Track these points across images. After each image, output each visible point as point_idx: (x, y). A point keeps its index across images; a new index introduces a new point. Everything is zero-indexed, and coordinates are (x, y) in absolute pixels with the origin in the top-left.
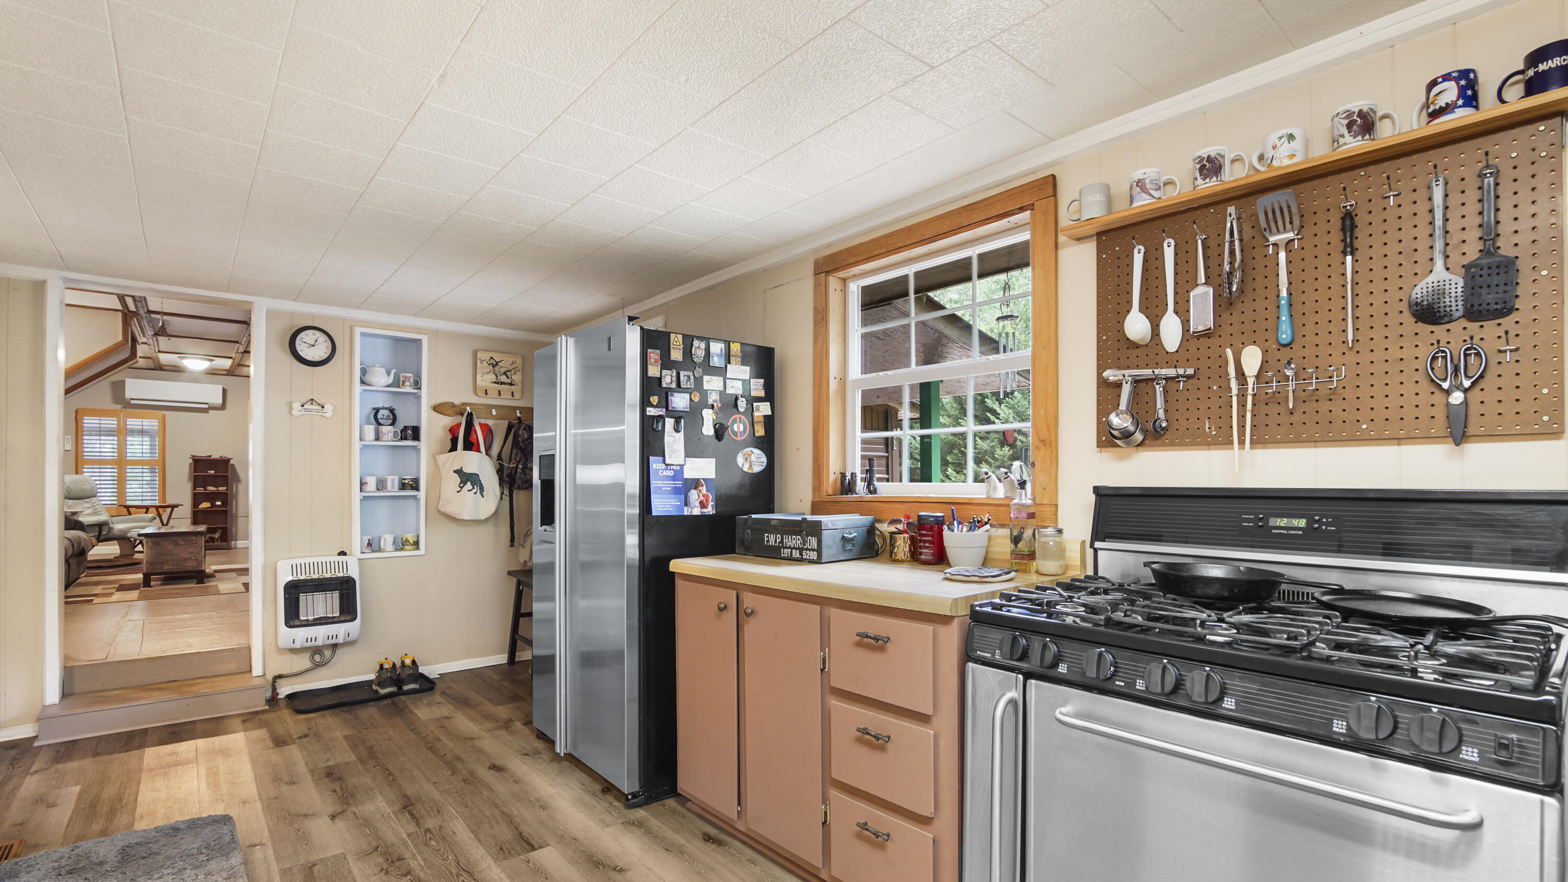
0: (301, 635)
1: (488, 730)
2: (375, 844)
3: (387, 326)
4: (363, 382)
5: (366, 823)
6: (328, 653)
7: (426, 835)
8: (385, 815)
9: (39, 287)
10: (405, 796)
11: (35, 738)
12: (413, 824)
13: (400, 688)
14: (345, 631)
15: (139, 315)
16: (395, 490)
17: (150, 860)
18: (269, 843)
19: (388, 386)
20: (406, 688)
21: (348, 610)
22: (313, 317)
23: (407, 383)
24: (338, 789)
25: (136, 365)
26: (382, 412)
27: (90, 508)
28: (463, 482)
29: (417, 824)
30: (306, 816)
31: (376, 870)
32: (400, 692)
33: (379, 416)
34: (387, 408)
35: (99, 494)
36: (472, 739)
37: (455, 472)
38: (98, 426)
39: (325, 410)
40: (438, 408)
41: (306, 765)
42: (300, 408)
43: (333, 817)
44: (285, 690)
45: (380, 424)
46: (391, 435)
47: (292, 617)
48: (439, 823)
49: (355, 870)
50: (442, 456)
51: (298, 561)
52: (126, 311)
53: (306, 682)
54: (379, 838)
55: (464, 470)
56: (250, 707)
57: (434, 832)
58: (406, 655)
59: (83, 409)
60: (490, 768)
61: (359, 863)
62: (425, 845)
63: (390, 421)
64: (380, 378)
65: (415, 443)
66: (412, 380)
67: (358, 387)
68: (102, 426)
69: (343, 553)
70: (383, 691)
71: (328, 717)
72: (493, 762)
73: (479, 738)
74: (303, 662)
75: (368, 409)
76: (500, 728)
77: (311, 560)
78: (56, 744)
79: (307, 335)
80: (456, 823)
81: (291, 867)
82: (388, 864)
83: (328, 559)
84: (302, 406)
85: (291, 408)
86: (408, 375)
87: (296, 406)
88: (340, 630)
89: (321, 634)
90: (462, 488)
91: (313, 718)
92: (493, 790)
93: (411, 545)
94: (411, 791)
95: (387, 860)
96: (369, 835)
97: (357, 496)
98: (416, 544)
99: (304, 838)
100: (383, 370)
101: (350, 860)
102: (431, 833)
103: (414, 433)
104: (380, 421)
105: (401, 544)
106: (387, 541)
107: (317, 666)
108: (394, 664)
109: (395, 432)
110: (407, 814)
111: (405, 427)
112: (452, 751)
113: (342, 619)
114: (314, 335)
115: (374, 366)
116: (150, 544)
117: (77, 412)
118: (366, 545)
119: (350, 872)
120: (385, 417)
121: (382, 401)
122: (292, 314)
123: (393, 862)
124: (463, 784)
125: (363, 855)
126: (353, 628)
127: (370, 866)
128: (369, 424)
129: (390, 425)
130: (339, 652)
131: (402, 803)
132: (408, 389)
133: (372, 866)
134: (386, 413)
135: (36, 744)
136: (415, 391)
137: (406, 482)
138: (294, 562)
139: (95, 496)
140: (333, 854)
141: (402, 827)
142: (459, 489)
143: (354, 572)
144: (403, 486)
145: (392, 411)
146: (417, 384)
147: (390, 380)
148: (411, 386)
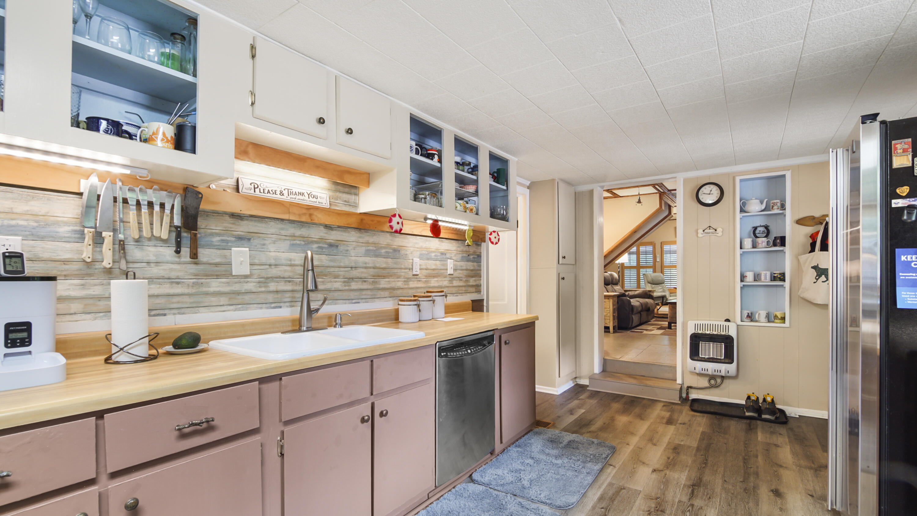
0: (699, 366)
1: (800, 466)
2: (659, 495)
3: (759, 171)
4: (742, 211)
5: (666, 483)
6: (719, 380)
7: (689, 507)
8: (678, 484)
9: (591, 192)
10: (700, 479)
11: (588, 386)
12: (688, 497)
13: (760, 415)
14: (725, 370)
15: (666, 193)
16: (767, 281)
17: (574, 450)
18: (617, 468)
19: (762, 211)
20: (764, 416)
21: (729, 358)
22: (710, 177)
23: (775, 207)
24: (671, 458)
25: (672, 219)
26: (759, 229)
27: (661, 289)
28: (819, 276)
29: (690, 499)
30: (644, 463)
31: (646, 509)
32: (759, 418)
33: (757, 232)
34: (763, 226)
35: (665, 282)
36: (781, 466)
37: (812, 267)
38: (669, 249)
39: (717, 232)
40: (800, 222)
41: (670, 438)
42: (703, 232)
43: (654, 471)
44: (694, 395)
45: (757, 237)
46: (765, 244)
47: (694, 354)
48: (702, 505)
49: (637, 503)
50: (803, 256)
51: (699, 322)
52: (660, 193)
53: (706, 395)
54: (664, 494)
55: (820, 266)
56: (671, 399)
57: (695, 508)
58: (768, 394)
59: (663, 242)
60: (772, 491)
61: (642, 501)
62: (682, 512)
63: (765, 234)
64: (755, 207)
65: (781, 248)
66: (779, 204)
67: (738, 215)
68: (671, 249)
69: (728, 320)
70: (747, 414)
71: (705, 418)
72: (779, 488)
73: (786, 468)
74: (704, 382)
75: (749, 228)
76: (811, 468)
77: (709, 322)
78: (591, 390)
79: (705, 189)
80: (712, 511)
81: (615, 484)
82: (655, 510)
83: (719, 323)
84: (704, 231)
85: (697, 233)
86: (775, 201)
87: (700, 231)
88: (723, 368)
89: (711, 367)
90: (817, 279)
91: (697, 416)
92: (758, 505)
93: (779, 319)
94: (707, 478)
95: (656, 507)
96: (661, 489)
97: (739, 285)
98: (783, 319)
99: (632, 473)
100: (758, 201)
101: (640, 496)
102: (692, 508)
103: (782, 241)
104: (757, 235)
105: (769, 318)
106: (762, 315)
107: (712, 387)
108: (758, 398)
109: (768, 242)
110: (690, 490)
111: (775, 238)
112: (757, 467)
113: (727, 361)
114: (710, 187)
115: (752, 199)
116: (671, 307)
117: (661, 243)
118: (746, 316)
119: (635, 502)
120: (761, 232)
121: (759, 222)
122: (697, 178)
123: (658, 510)
124: (742, 491)
125: (649, 498)
126: (731, 368)
127: (645, 505)
128: (750, 237)
129: (764, 237)
130: (726, 382)
131: (695, 482)
132: (776, 211)
133: (647, 506)
134: (762, 229)
135: (588, 388)
136: (781, 212)
137: (776, 275)
138: (697, 322)
139: (664, 283)
140: (636, 489)
141: (680, 496)
142: (815, 281)
143: (733, 333)
144: (774, 278)
145: (766, 227)
146: (783, 207)
147: (763, 207)
148: (778, 209)
